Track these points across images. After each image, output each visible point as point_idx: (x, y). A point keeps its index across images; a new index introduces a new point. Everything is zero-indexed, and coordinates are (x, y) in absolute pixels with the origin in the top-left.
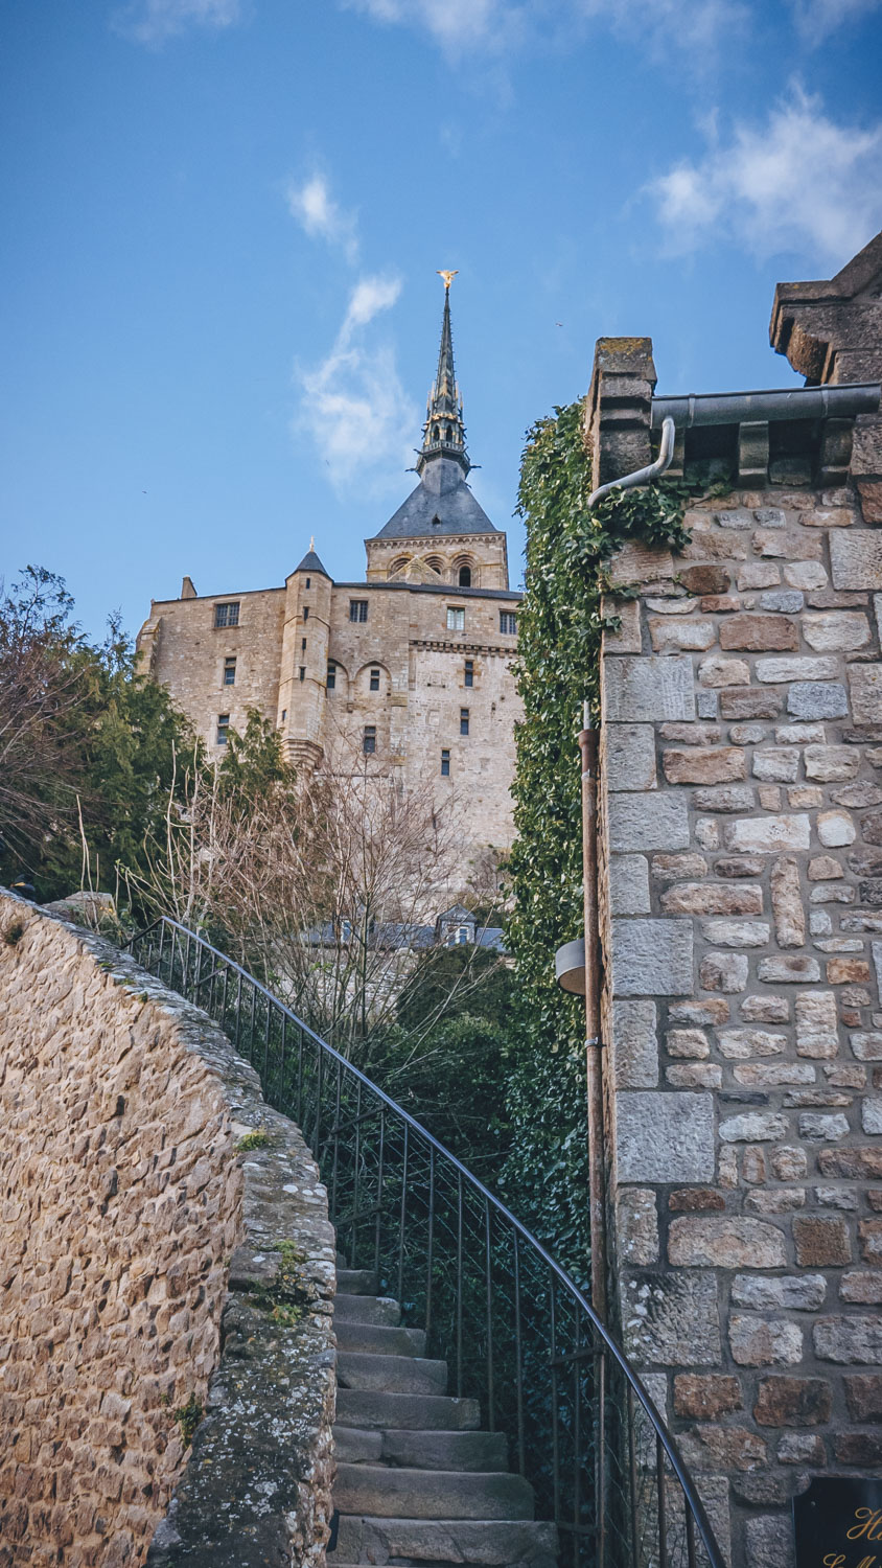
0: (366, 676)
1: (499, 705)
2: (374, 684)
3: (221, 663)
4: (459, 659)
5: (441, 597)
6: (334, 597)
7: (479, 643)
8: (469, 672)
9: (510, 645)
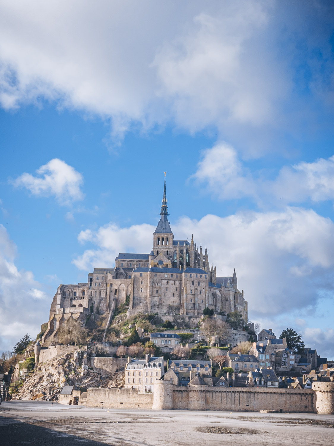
1: (171, 287)
2: (157, 285)
3: (141, 281)
4: (166, 281)
5: (165, 273)
6: (153, 274)
7: (169, 279)
8: (167, 283)
9: (172, 279)
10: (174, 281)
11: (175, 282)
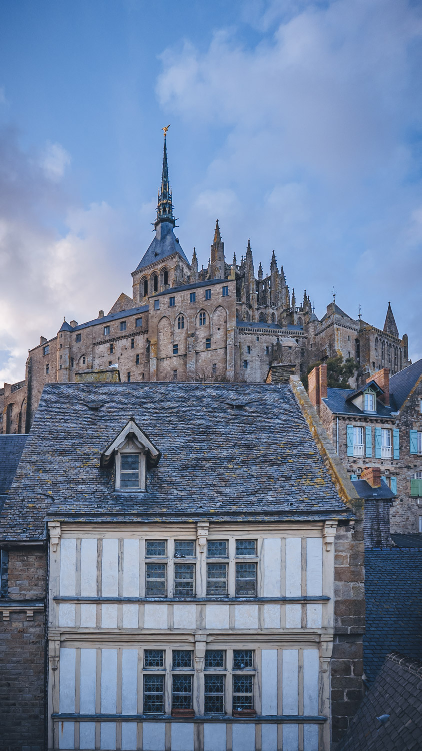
0: (81, 361)
1: (121, 357)
2: (84, 361)
3: (45, 367)
4: (108, 345)
5: (101, 325)
6: (71, 336)
7: (113, 337)
8: (111, 349)
9: (123, 335)
10: (129, 340)
11: (132, 340)
